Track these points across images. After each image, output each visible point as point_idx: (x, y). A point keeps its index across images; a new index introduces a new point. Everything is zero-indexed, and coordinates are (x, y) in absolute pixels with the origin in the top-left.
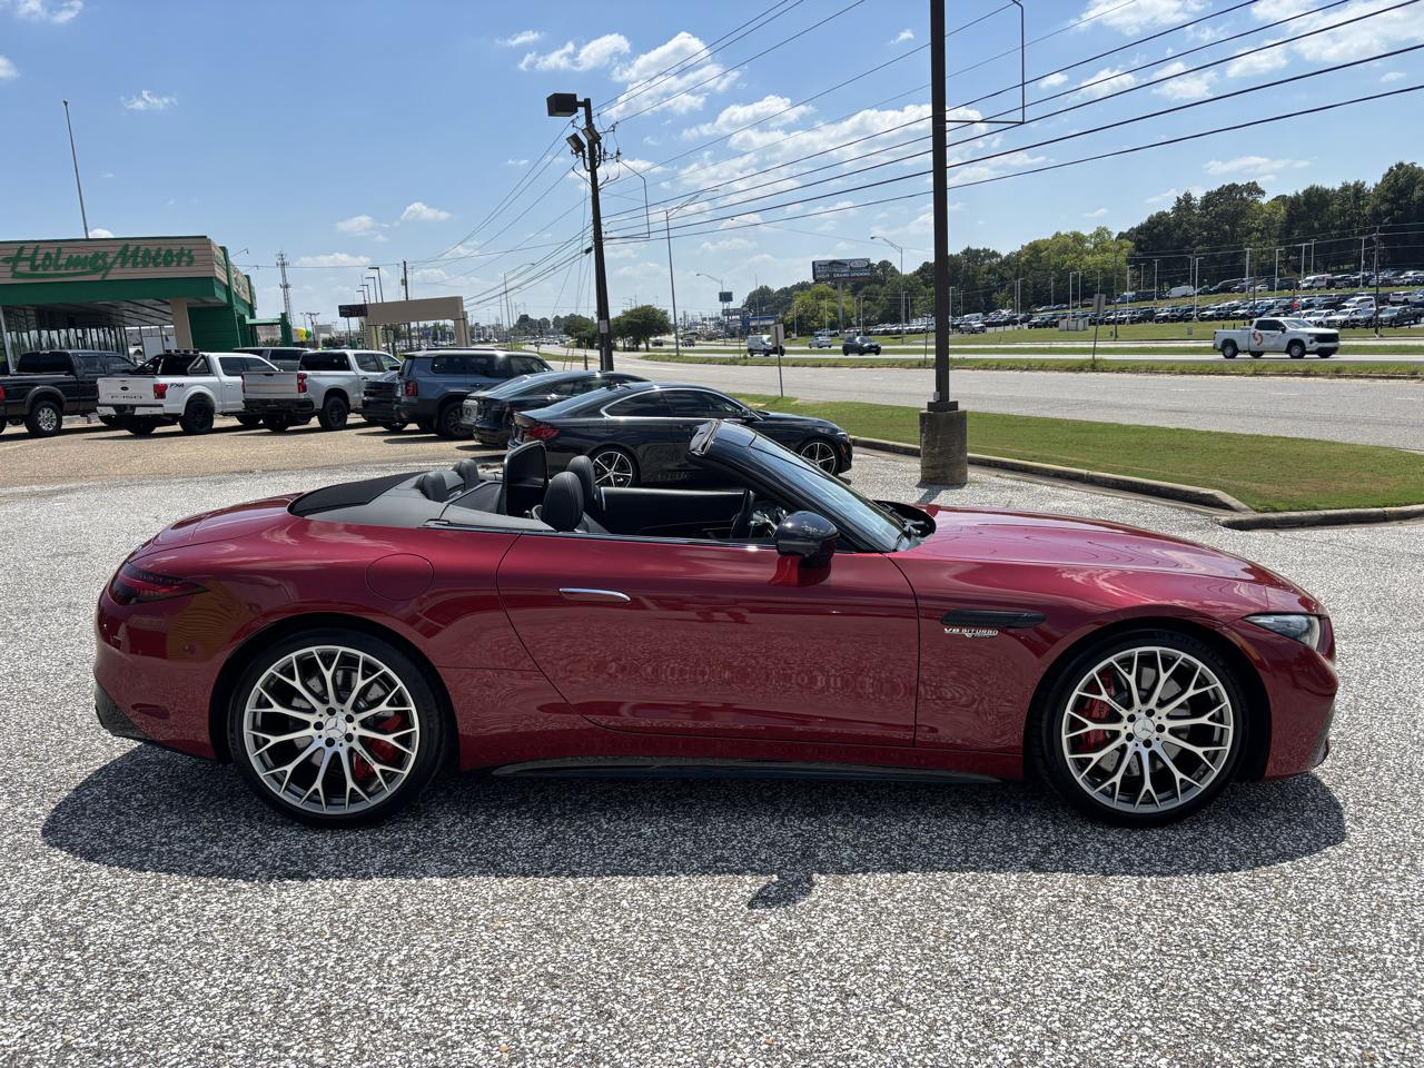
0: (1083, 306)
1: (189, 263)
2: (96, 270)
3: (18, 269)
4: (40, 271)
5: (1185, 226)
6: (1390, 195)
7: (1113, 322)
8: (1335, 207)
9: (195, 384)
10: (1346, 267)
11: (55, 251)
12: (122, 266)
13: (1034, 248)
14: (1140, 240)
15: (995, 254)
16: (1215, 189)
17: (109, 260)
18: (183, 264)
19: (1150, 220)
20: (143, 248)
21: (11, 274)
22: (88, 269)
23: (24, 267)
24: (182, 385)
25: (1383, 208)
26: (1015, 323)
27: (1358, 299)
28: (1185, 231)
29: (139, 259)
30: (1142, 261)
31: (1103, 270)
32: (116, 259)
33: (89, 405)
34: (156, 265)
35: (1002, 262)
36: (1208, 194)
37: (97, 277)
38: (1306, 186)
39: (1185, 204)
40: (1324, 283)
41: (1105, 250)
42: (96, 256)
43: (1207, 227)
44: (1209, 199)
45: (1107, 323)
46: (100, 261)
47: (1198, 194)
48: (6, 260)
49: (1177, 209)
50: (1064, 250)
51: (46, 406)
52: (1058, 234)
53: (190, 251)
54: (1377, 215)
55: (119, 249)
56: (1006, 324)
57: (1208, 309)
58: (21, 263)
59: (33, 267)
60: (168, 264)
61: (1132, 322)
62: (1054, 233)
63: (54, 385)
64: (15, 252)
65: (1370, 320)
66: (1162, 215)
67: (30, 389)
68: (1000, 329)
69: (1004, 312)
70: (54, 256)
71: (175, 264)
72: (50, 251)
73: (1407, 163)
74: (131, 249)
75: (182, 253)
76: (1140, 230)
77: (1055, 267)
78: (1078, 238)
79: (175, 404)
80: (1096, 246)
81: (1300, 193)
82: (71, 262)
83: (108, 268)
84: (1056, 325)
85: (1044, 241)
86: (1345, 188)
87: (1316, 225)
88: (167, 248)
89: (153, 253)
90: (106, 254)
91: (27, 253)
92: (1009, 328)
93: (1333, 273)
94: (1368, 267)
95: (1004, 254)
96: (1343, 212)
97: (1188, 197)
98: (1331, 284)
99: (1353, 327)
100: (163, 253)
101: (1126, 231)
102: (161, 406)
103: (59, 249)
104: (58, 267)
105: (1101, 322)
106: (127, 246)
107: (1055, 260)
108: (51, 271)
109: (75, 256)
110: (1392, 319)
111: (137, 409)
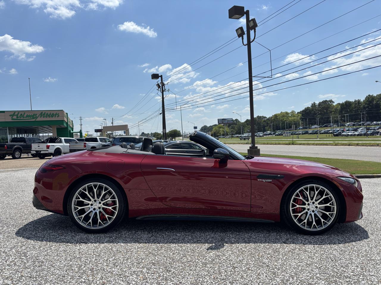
0: (289, 130)
1: (58, 117)
2: (33, 118)
3: (13, 118)
4: (19, 118)
5: (314, 110)
6: (368, 103)
7: (297, 134)
8: (353, 106)
9: (57, 145)
10: (357, 121)
11: (23, 113)
12: (41, 117)
13: (276, 116)
14: (303, 114)
15: (265, 117)
16: (321, 101)
17: (37, 116)
18: (56, 117)
19: (305, 109)
20: (46, 113)
21: (11, 119)
22: (32, 118)
23: (15, 117)
24: (54, 145)
25: (366, 106)
26: (271, 134)
27: (361, 129)
28: (314, 112)
29: (45, 116)
30: (304, 119)
31: (294, 121)
32: (39, 115)
33: (29, 151)
34: (49, 117)
35: (267, 119)
36: (320, 102)
37: (34, 120)
38: (345, 101)
39: (314, 105)
40: (352, 125)
41: (294, 116)
42: (34, 115)
43: (320, 111)
44: (320, 104)
45: (296, 135)
46: (35, 116)
47: (317, 103)
48: (10, 115)
49: (312, 106)
50: (283, 116)
51: (18, 151)
52: (282, 112)
53: (58, 113)
54: (364, 108)
55: (40, 113)
56: (269, 135)
57: (322, 131)
58: (14, 116)
59: (17, 117)
60: (52, 117)
61: (302, 134)
62: (281, 112)
63: (20, 146)
64: (13, 113)
65: (365, 134)
66: (308, 108)
67: (13, 147)
68: (267, 136)
69: (268, 132)
70: (23, 115)
71: (54, 117)
72: (22, 113)
73: (371, 95)
74: (43, 113)
75: (56, 114)
76: (303, 111)
77: (281, 120)
78: (287, 113)
79: (51, 150)
80: (292, 115)
81: (344, 102)
82: (27, 116)
83: (37, 118)
84: (282, 135)
85: (278, 114)
86: (355, 101)
87: (349, 110)
88: (52, 113)
89: (49, 114)
90: (36, 114)
91: (16, 114)
92: (270, 136)
93: (354, 122)
94: (363, 121)
95: (268, 117)
96: (355, 107)
97: (314, 103)
98: (354, 125)
99: (361, 135)
100: (51, 114)
101: (299, 111)
102: (48, 151)
103: (25, 113)
104: (24, 117)
105: (294, 134)
106: (42, 112)
107: (281, 119)
108: (22, 118)
109: (28, 115)
110: (371, 134)
111: (41, 152)
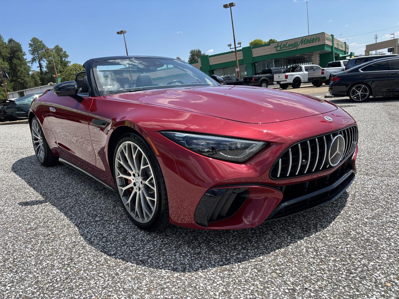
1: (318, 41)
2: (295, 47)
3: (277, 49)
4: (282, 49)
9: (296, 74)
11: (286, 43)
12: (301, 45)
17: (298, 44)
18: (317, 41)
20: (307, 39)
21: (275, 51)
22: (293, 47)
23: (279, 48)
29: (306, 42)
32: (300, 43)
34: (310, 43)
42: (295, 43)
46: (296, 44)
48: (275, 47)
51: (264, 83)
53: (319, 37)
55: (301, 40)
58: (278, 47)
59: (281, 48)
60: (313, 42)
63: (266, 77)
64: (277, 45)
70: (285, 44)
71: (315, 42)
74: (304, 39)
75: (317, 38)
79: (290, 80)
82: (290, 45)
83: (298, 46)
88: (313, 38)
89: (309, 40)
90: (298, 42)
91: (280, 44)
100: (312, 39)
102: (286, 81)
103: (287, 42)
104: (286, 47)
106: (303, 39)
108: (285, 48)
109: (290, 44)
111: (281, 82)
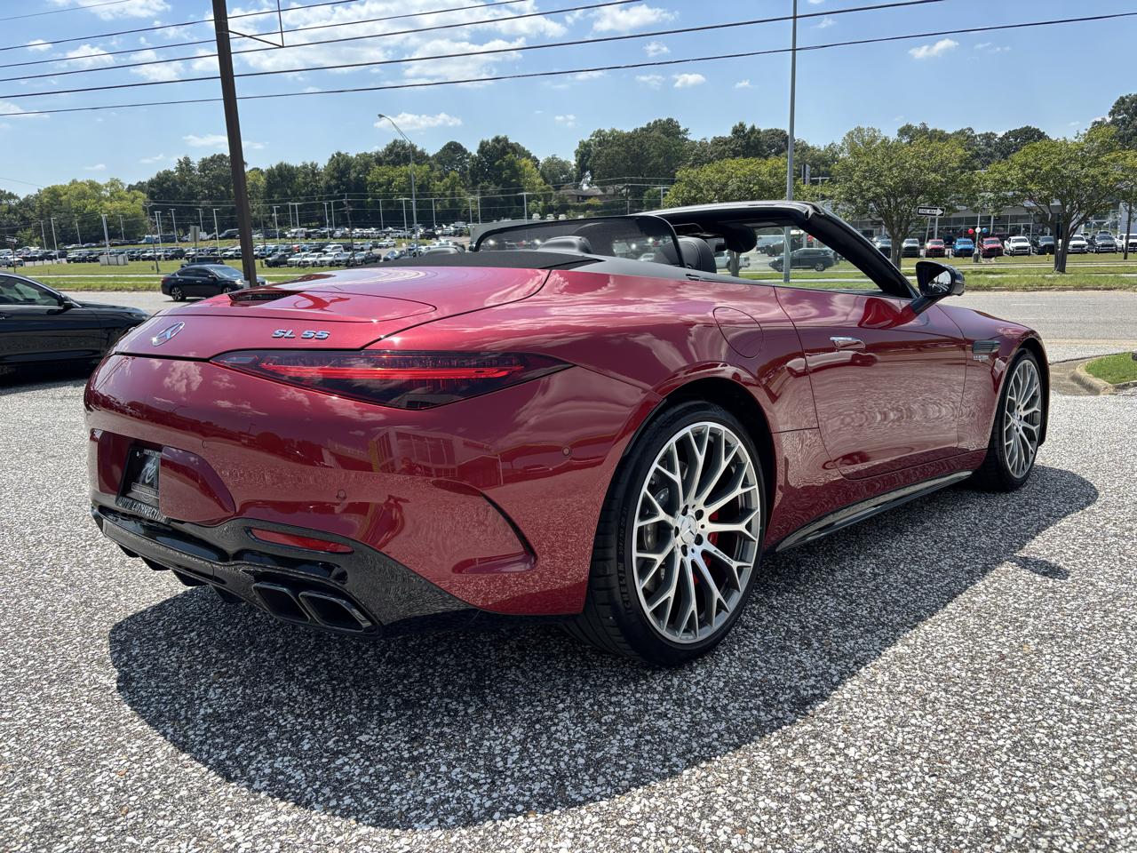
0: (112, 245)
5: (189, 183)
6: (336, 175)
7: (150, 258)
8: (300, 180)
10: (314, 224)
13: (54, 193)
14: (152, 192)
15: (11, 196)
16: (208, 156)
19: (158, 176)
25: (333, 182)
26: (51, 258)
27: (332, 246)
28: (190, 187)
30: (156, 208)
31: (125, 216)
35: (21, 204)
36: (204, 160)
38: (278, 163)
39: (185, 166)
40: (303, 235)
41: (121, 199)
43: (209, 187)
44: (205, 165)
45: (144, 260)
47: (196, 161)
49: (181, 169)
50: (82, 195)
52: (74, 182)
54: (329, 188)
56: (41, 259)
57: (227, 250)
61: (166, 259)
62: (70, 180)
65: (348, 261)
66: (167, 173)
68: (38, 263)
69: (33, 249)
73: (343, 152)
76: (152, 183)
77: (77, 210)
78: (94, 187)
80: (112, 195)
81: (274, 167)
84: (95, 260)
85: (63, 187)
86: (305, 167)
87: (289, 191)
92: (47, 262)
93: (309, 227)
94: (331, 225)
95: (22, 196)
96: (306, 184)
97: (187, 161)
98: (308, 236)
99: (338, 265)
101: (135, 184)
105: (138, 258)
107: (75, 204)
110: (363, 261)
